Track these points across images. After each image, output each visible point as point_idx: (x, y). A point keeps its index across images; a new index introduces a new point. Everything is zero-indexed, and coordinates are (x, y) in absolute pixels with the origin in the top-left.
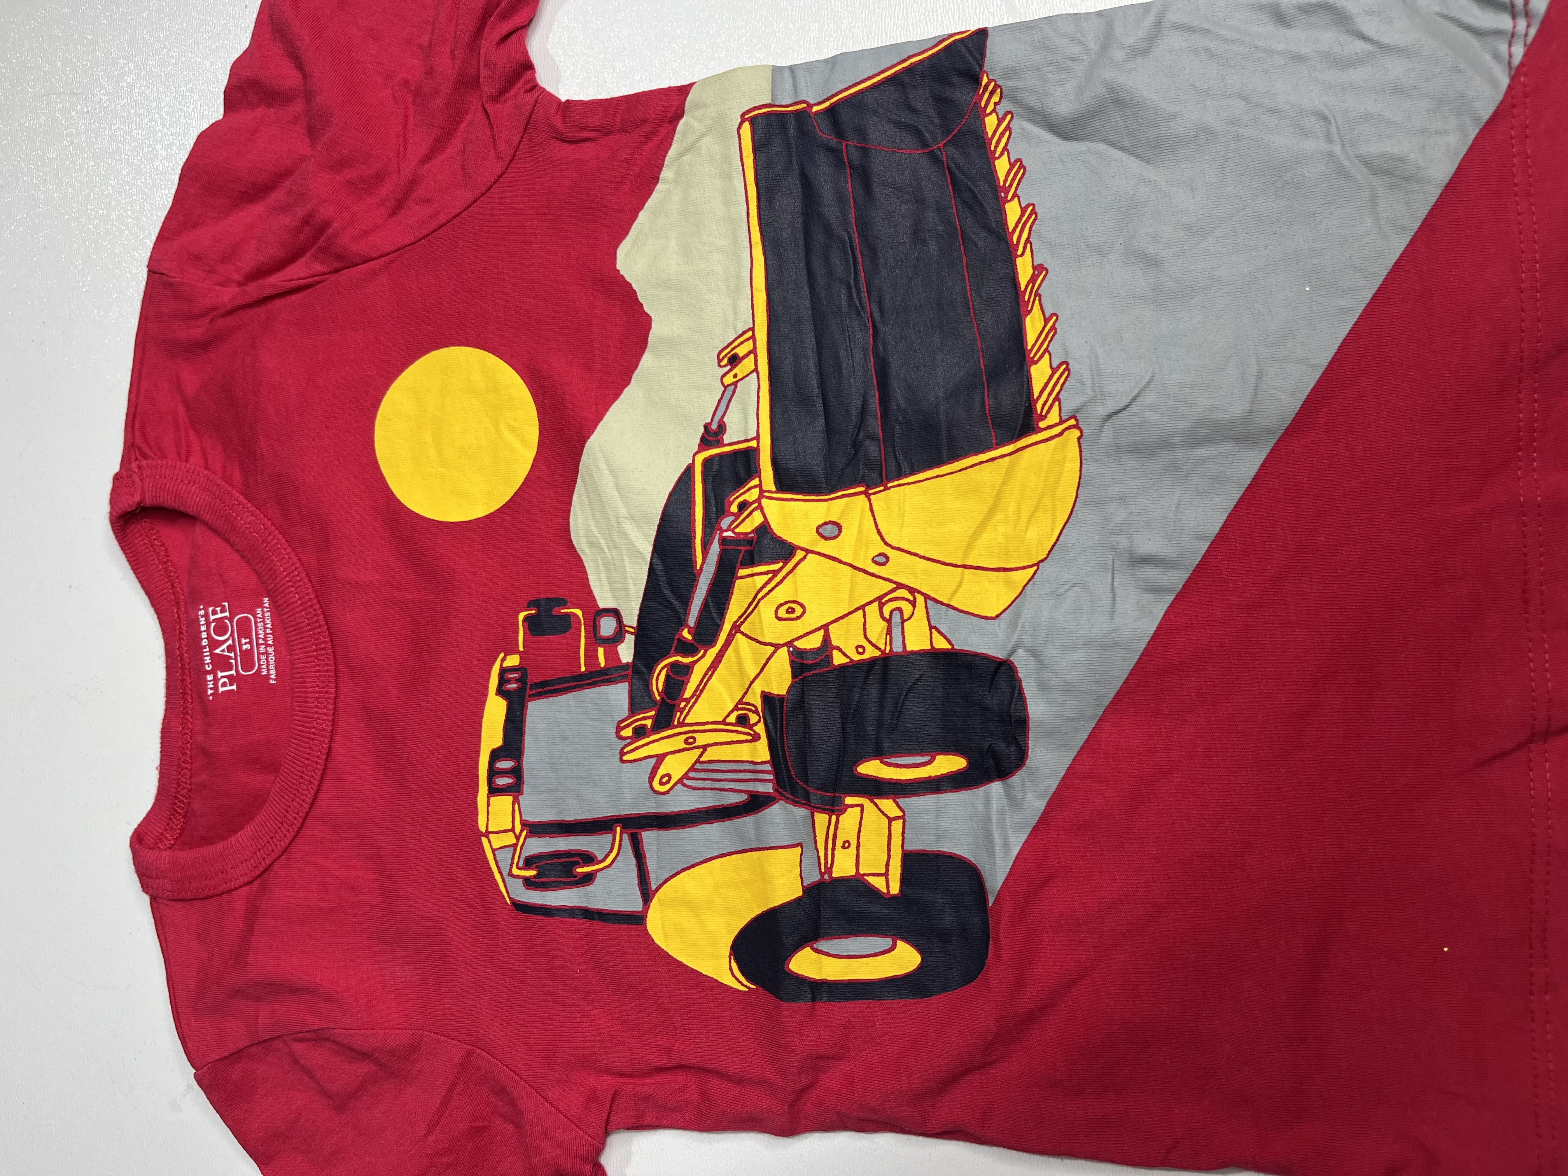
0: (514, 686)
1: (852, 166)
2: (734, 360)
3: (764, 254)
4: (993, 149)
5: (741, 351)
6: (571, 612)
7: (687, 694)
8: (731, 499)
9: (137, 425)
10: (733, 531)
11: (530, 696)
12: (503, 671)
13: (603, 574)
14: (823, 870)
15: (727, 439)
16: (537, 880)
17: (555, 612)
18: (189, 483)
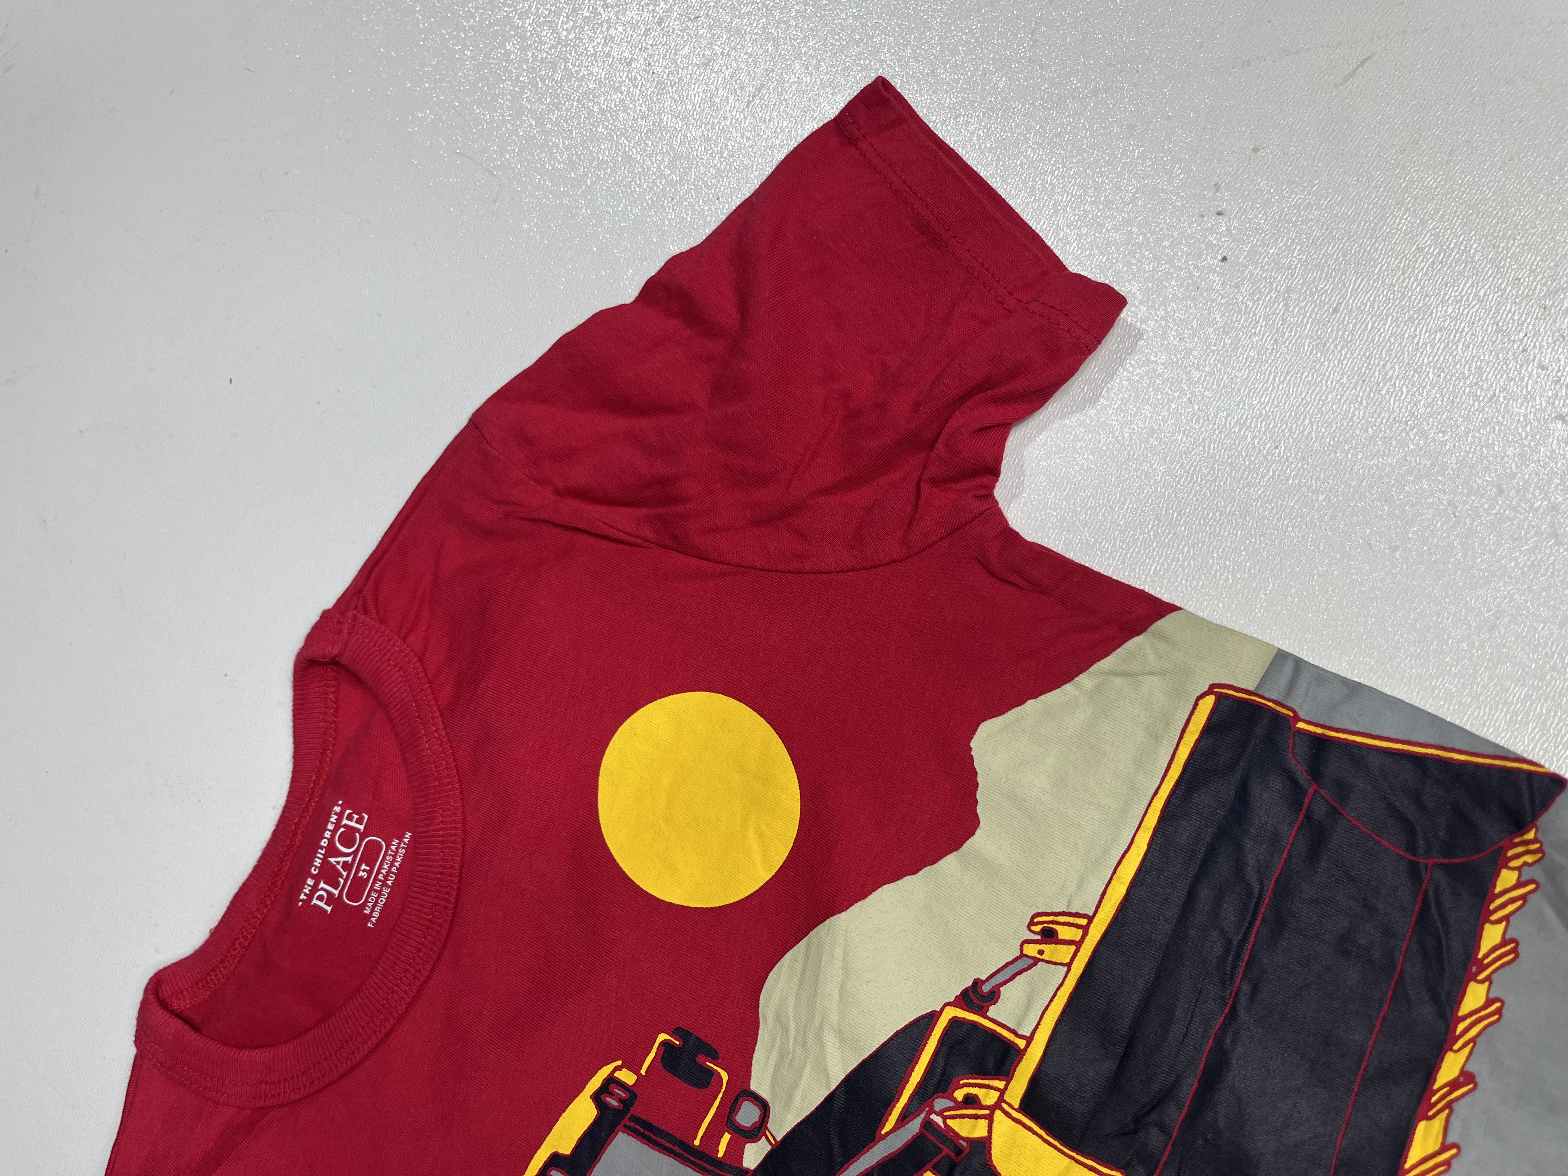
0: (615, 1103)
1: (1308, 817)
2: (1049, 936)
3: (1150, 845)
4: (1492, 907)
5: (1064, 933)
6: (717, 1071)
8: (962, 1082)
9: (375, 574)
10: (945, 1118)
11: (625, 1126)
12: (610, 1080)
13: (774, 1057)
15: (992, 1012)
17: (700, 1059)
18: (395, 666)
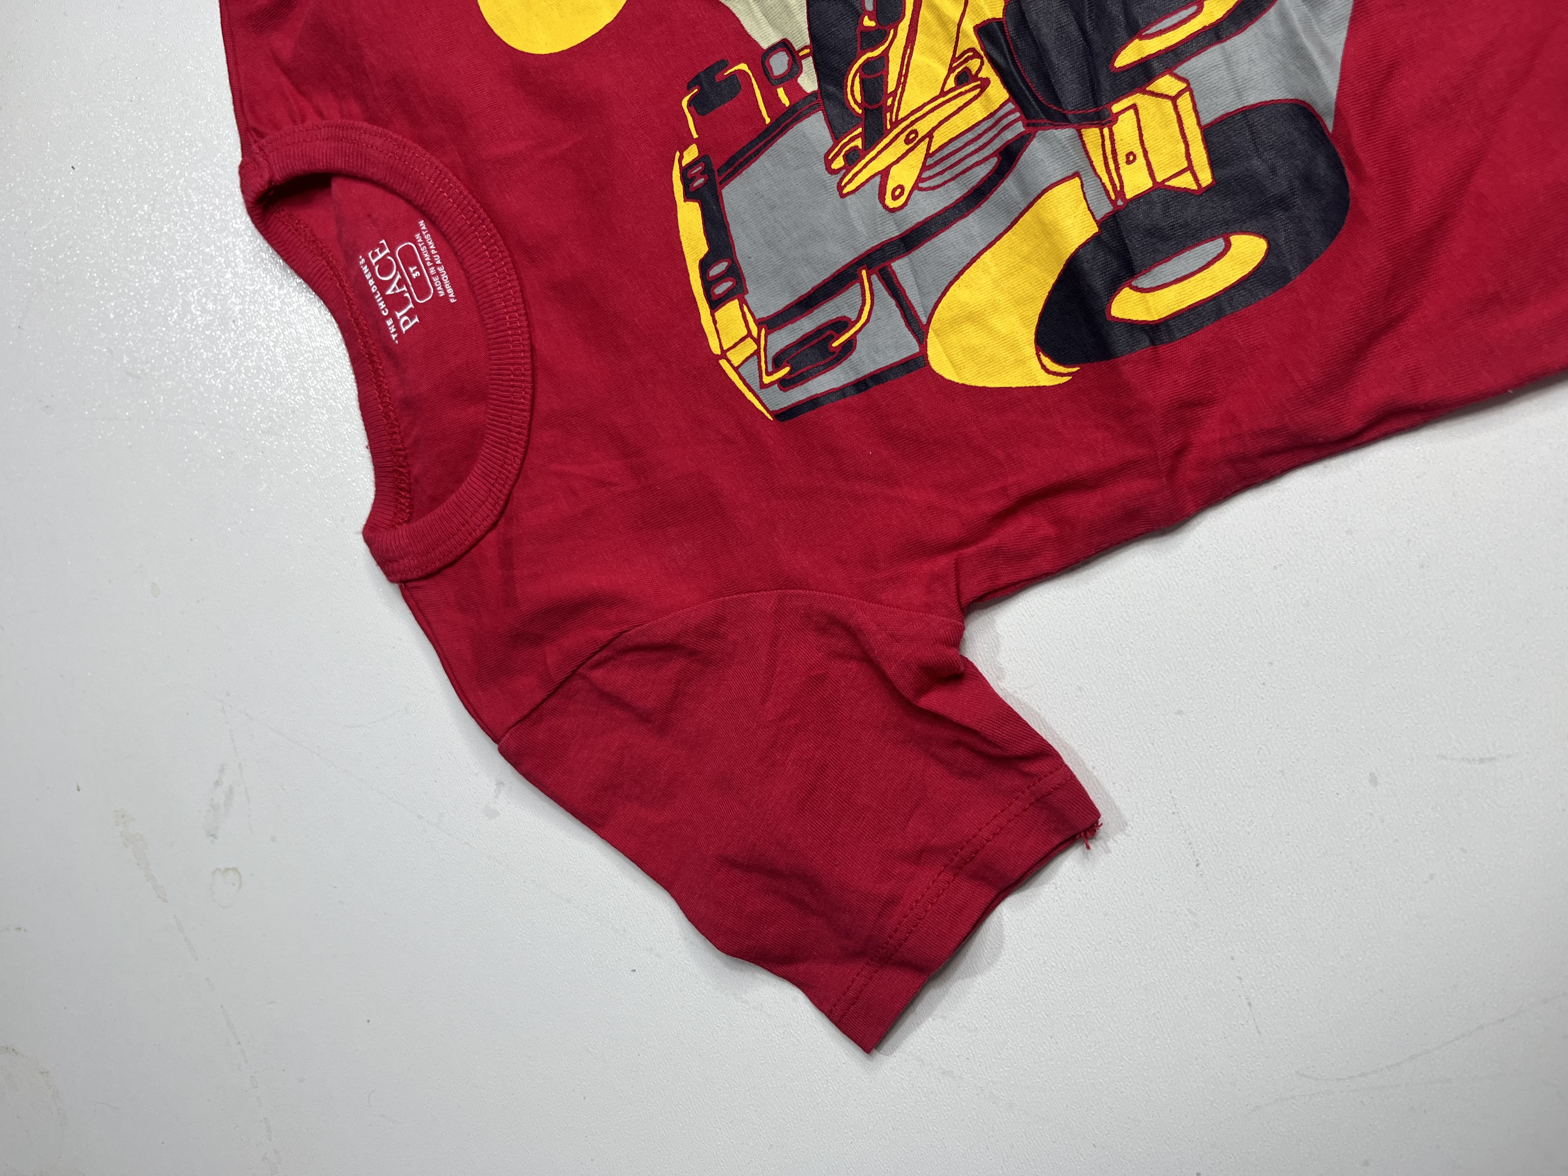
0: (701, 181)
6: (734, 71)
7: (891, 88)
9: (246, 109)
11: (720, 183)
12: (684, 171)
13: (757, 14)
14: (1113, 197)
16: (793, 376)
17: (718, 79)
